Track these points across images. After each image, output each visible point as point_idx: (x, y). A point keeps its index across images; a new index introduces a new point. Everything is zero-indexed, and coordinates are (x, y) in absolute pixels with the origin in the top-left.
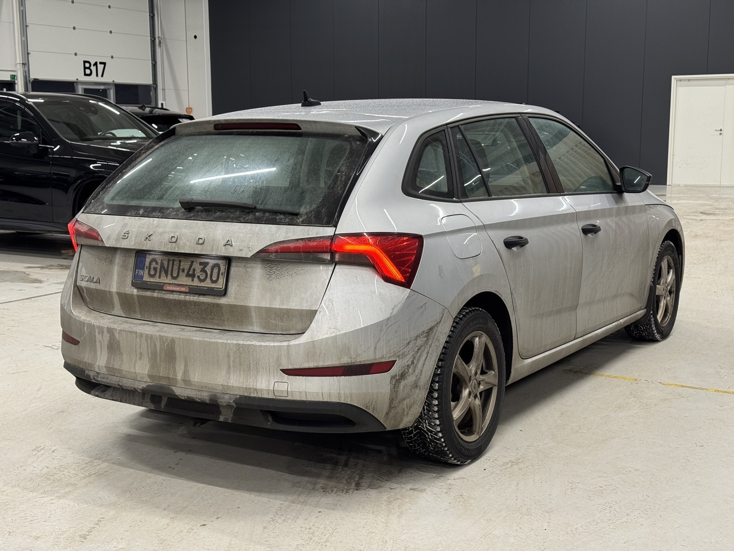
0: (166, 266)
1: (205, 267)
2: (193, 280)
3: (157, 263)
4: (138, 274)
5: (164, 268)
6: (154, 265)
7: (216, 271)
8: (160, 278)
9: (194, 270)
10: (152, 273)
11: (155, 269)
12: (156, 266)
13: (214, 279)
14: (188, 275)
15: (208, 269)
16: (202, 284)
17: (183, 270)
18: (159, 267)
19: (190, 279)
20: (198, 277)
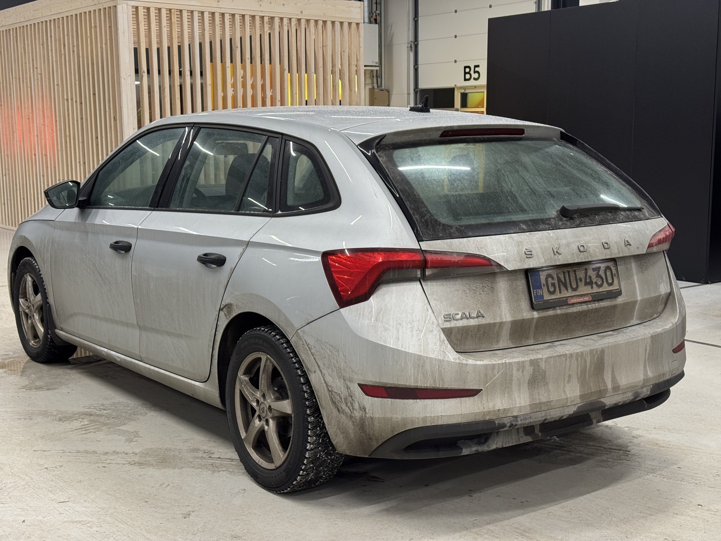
0: (563, 280)
1: (599, 271)
2: (592, 288)
3: (553, 278)
4: (537, 294)
5: (562, 282)
6: (550, 280)
7: (608, 273)
8: (560, 293)
9: (590, 277)
10: (552, 289)
11: (553, 285)
12: (553, 281)
13: (610, 281)
14: (586, 284)
15: (602, 273)
16: (601, 290)
17: (581, 280)
18: (556, 282)
19: (589, 287)
20: (596, 283)
